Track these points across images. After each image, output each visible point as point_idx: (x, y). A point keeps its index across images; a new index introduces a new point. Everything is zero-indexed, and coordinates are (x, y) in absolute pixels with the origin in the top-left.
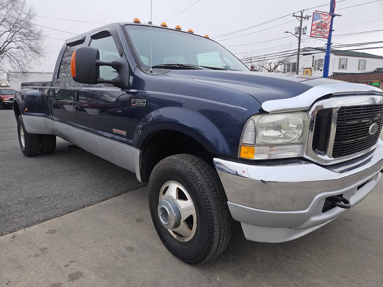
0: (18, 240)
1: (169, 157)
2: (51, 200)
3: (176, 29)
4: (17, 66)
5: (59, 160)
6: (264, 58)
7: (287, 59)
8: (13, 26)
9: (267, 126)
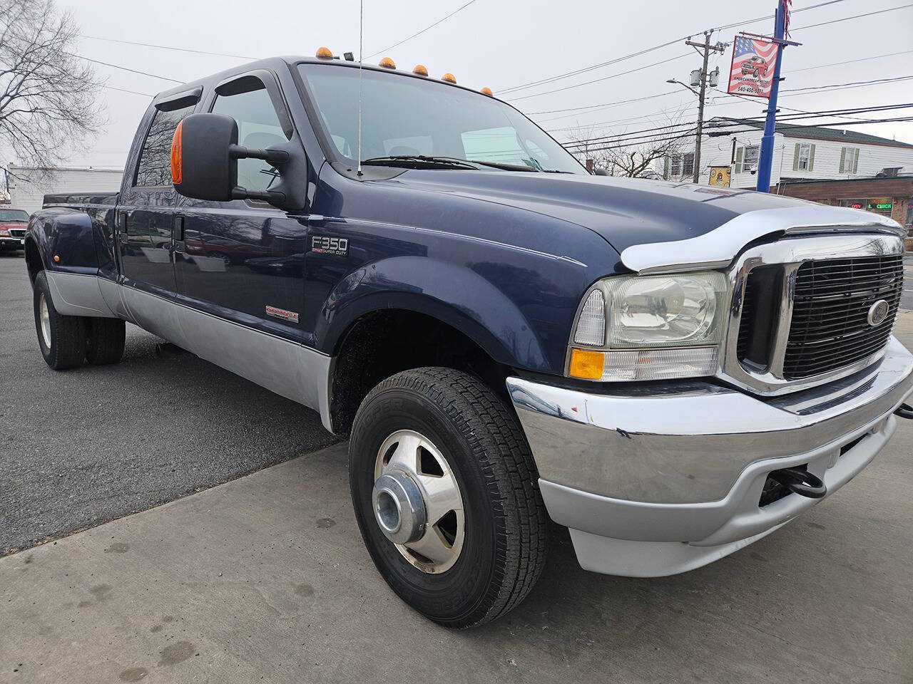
0: (39, 567)
1: (399, 374)
2: (116, 474)
3: (416, 73)
4: (29, 155)
5: (132, 378)
6: (617, 142)
7: (671, 144)
8: (22, 59)
9: (631, 303)
